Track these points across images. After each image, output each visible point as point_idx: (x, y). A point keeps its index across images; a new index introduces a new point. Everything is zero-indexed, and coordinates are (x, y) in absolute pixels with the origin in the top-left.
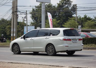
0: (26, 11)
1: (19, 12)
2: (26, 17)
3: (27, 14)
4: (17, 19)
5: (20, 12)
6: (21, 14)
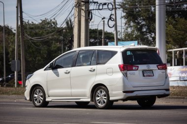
1: (95, 3)
5: (97, 2)
6: (99, 9)
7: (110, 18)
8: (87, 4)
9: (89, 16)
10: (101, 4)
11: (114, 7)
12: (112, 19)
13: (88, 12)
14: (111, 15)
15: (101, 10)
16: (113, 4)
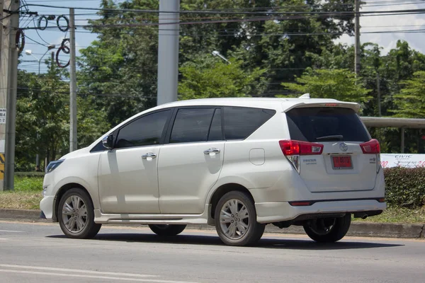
0: (72, 9)
1: (31, 14)
2: (68, 44)
3: (74, 27)
4: (19, 55)
5: (36, 13)
6: (40, 28)
7: (63, 47)
8: (14, 16)
9: (17, 41)
10: (43, 16)
11: (70, 25)
12: (67, 50)
13: (15, 32)
14: (65, 40)
15: (44, 29)
16: (68, 17)
